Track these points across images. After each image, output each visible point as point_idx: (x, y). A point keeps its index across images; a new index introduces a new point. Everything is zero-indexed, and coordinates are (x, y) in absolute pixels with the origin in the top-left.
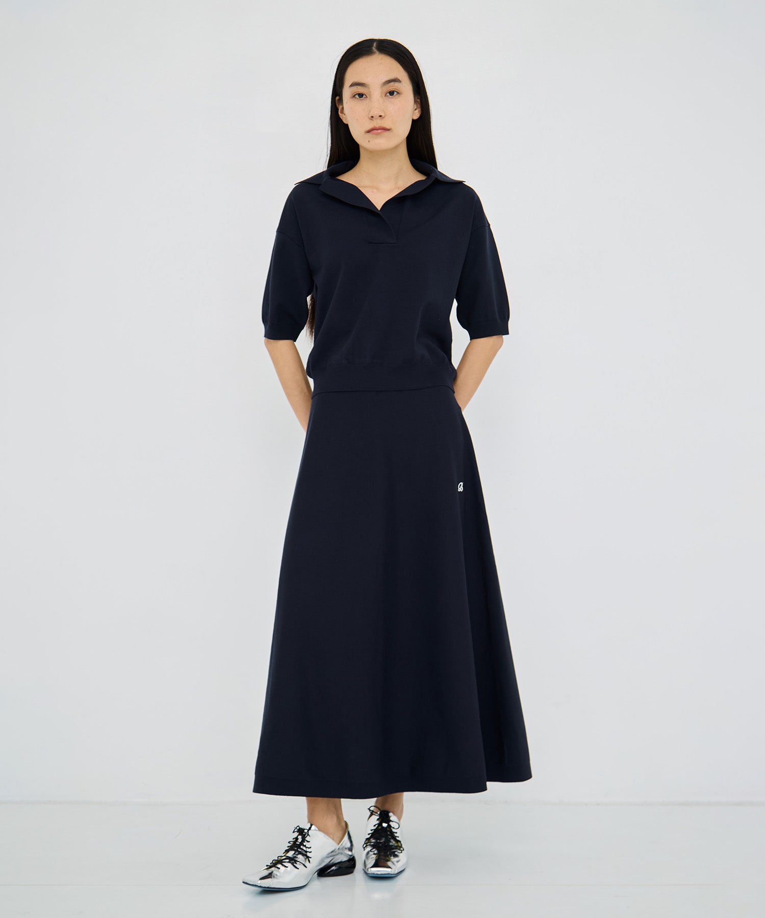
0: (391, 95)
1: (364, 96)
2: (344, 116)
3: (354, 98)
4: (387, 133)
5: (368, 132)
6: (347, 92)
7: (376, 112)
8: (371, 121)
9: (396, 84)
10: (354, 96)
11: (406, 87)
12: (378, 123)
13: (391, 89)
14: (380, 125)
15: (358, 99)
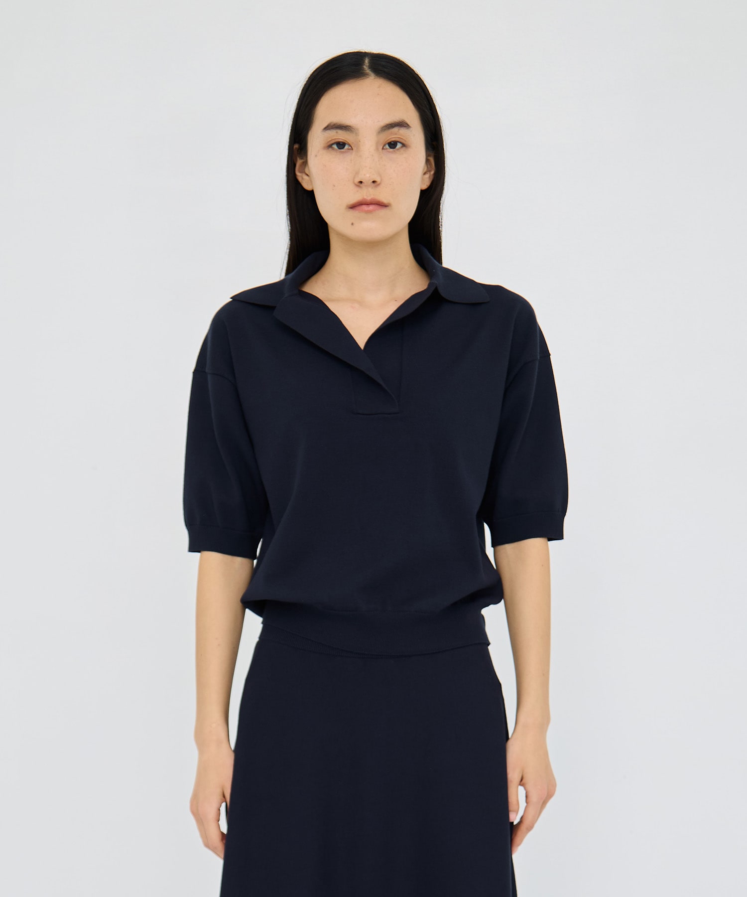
0: (391, 148)
1: (346, 147)
2: (305, 177)
3: (330, 149)
4: (383, 212)
5: (353, 207)
6: (316, 138)
7: (368, 175)
8: (357, 189)
9: (403, 131)
10: (330, 146)
11: (416, 137)
12: (368, 193)
13: (393, 138)
14: (372, 197)
15: (336, 150)
